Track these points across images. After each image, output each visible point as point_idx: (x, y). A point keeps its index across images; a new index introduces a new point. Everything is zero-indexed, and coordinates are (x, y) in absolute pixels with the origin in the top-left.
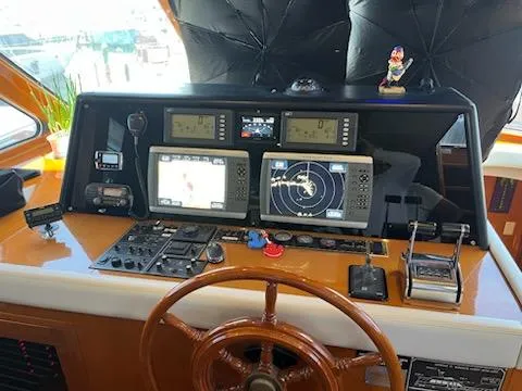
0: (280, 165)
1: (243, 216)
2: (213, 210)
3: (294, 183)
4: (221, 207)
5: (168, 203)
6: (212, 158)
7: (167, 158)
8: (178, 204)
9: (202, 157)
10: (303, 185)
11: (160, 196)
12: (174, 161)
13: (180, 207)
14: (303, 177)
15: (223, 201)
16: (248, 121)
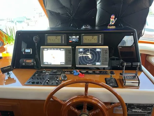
0: (81, 50)
1: (71, 66)
2: (61, 65)
3: (86, 55)
4: (64, 64)
5: (47, 63)
6: (60, 49)
7: (46, 50)
8: (50, 64)
9: (57, 49)
10: (88, 55)
11: (44, 61)
12: (48, 50)
13: (51, 65)
14: (88, 53)
15: (64, 62)
16: (71, 37)
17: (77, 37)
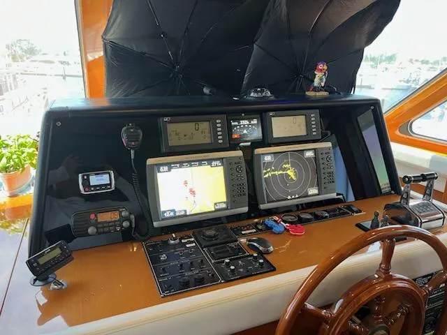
0: (268, 158)
1: (245, 209)
2: (216, 210)
3: (281, 172)
4: (224, 206)
5: (172, 214)
6: (210, 161)
7: (166, 168)
8: (183, 213)
9: (200, 162)
10: (289, 172)
11: (163, 209)
12: (172, 170)
13: (186, 216)
14: (287, 166)
15: (224, 199)
16: (236, 123)
17: (252, 122)
